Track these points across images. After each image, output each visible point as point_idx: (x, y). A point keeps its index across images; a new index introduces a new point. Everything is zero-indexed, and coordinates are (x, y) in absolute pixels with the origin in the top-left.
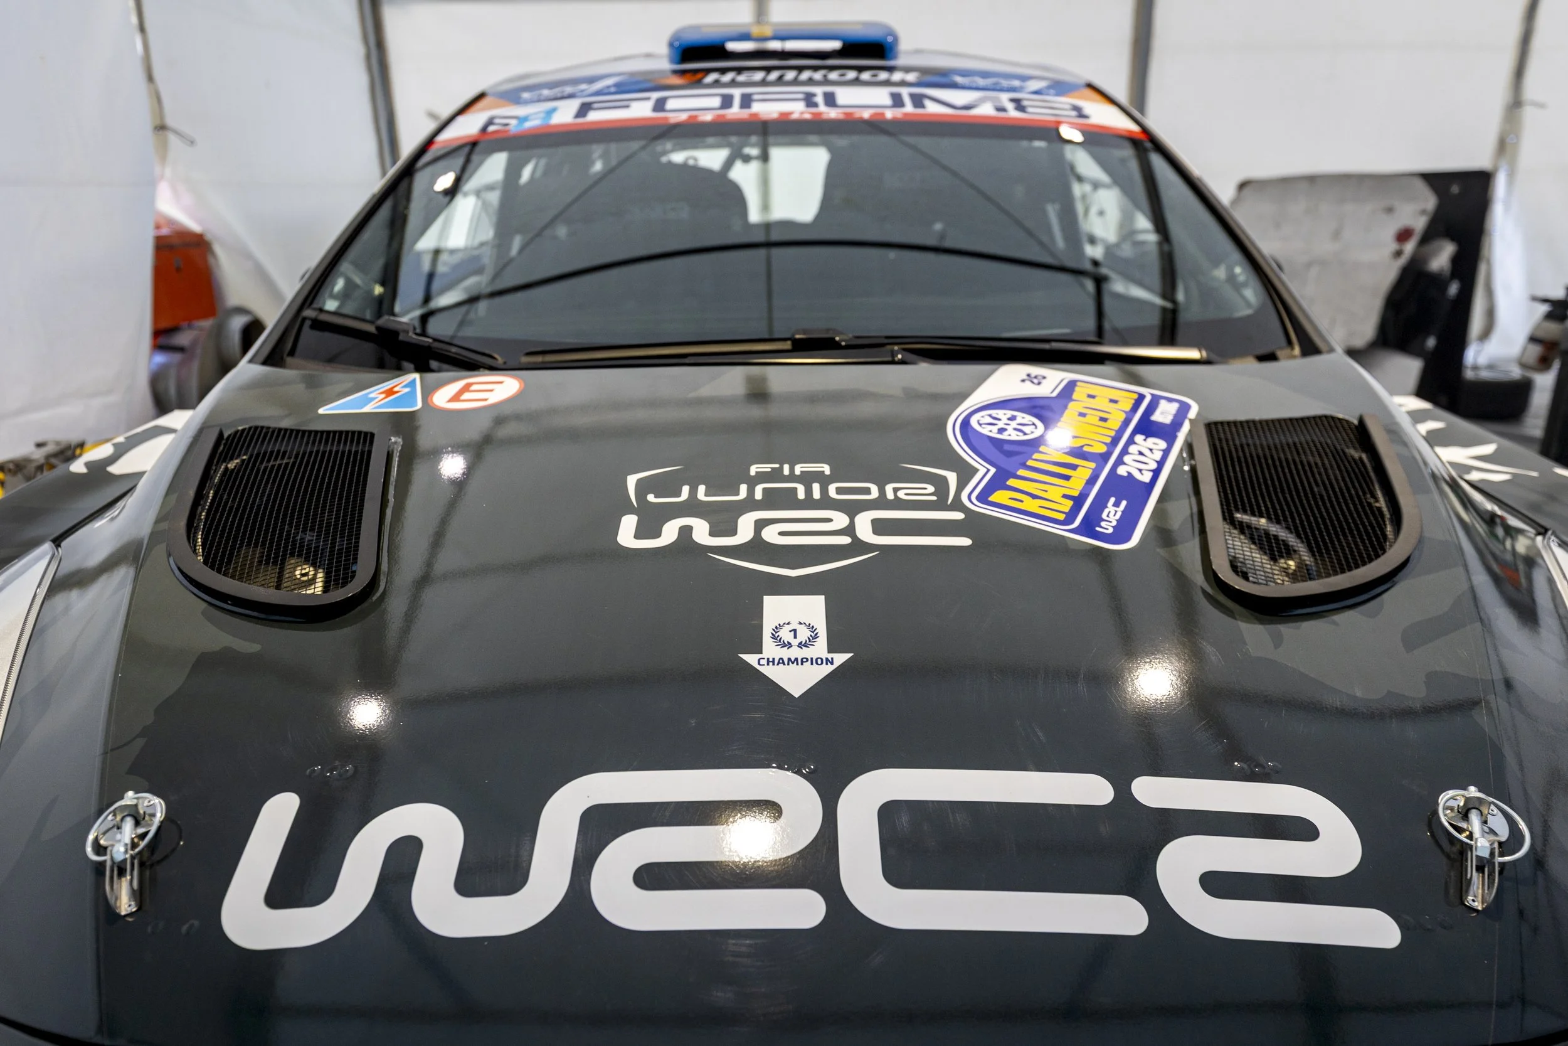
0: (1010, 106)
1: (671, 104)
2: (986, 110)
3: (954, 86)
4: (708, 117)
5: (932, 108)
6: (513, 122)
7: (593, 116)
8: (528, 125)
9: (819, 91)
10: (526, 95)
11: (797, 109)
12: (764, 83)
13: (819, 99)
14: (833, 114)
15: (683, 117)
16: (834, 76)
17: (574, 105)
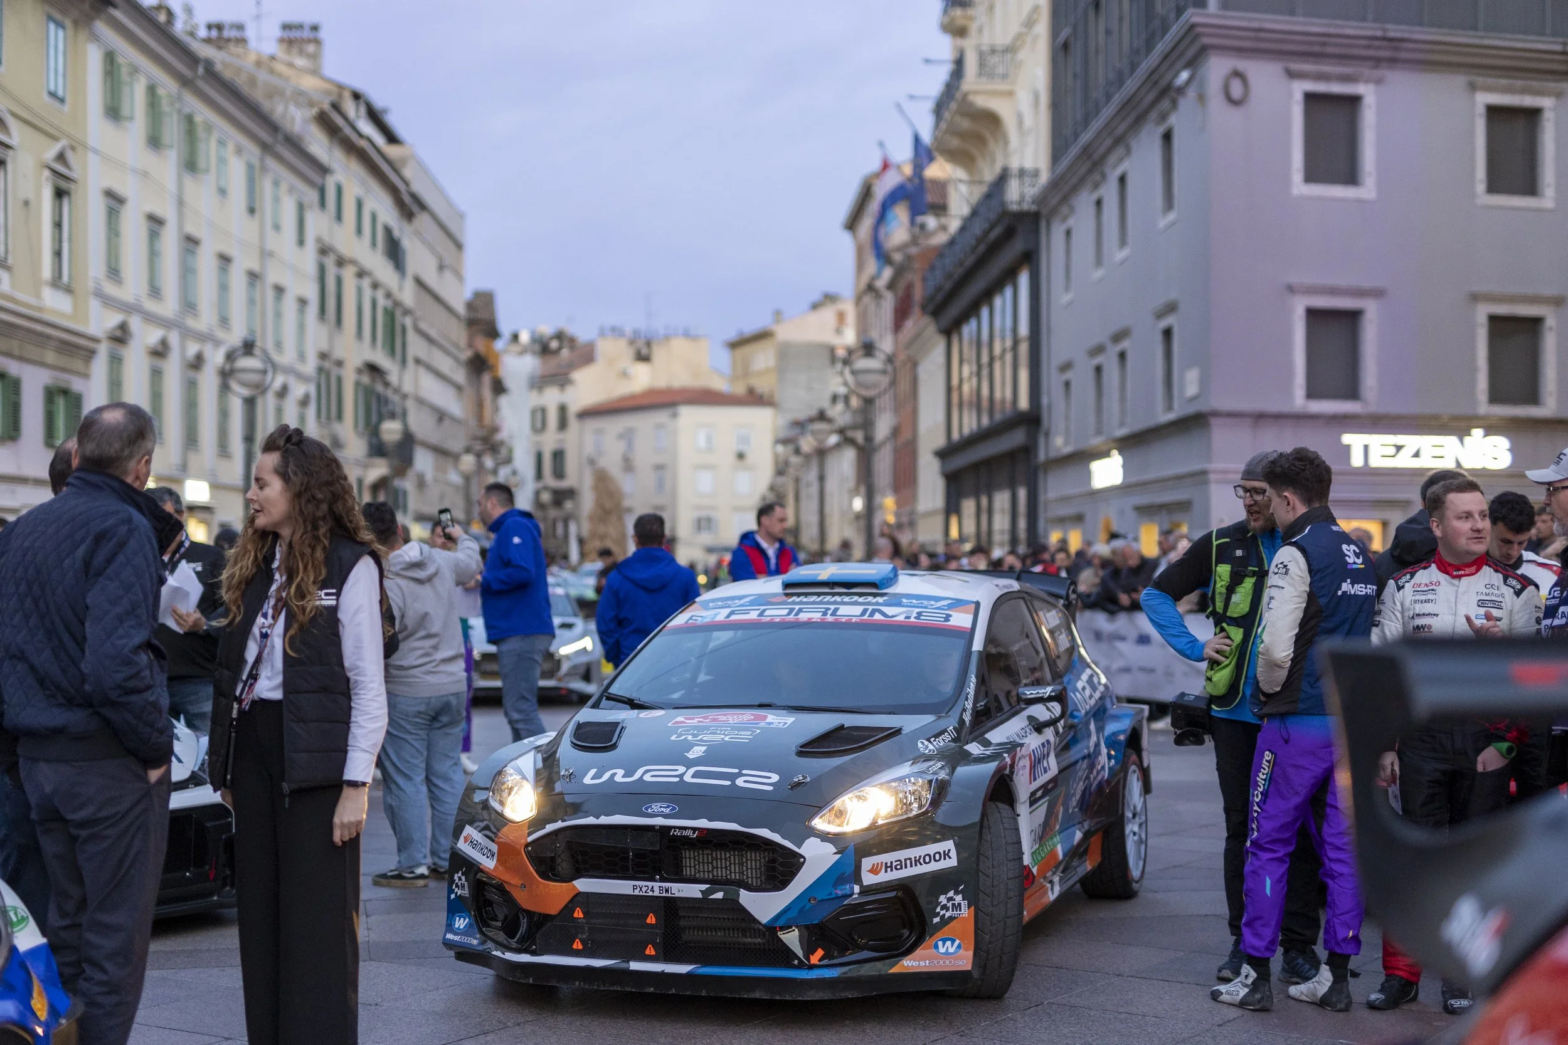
0: (915, 615)
1: (767, 613)
2: (901, 618)
3: (899, 604)
4: (777, 620)
5: (877, 616)
6: (700, 619)
7: (733, 617)
8: (706, 620)
9: (832, 607)
10: (711, 604)
11: (816, 616)
12: (814, 603)
13: (830, 612)
14: (829, 618)
15: (768, 619)
16: (846, 599)
17: (727, 611)
